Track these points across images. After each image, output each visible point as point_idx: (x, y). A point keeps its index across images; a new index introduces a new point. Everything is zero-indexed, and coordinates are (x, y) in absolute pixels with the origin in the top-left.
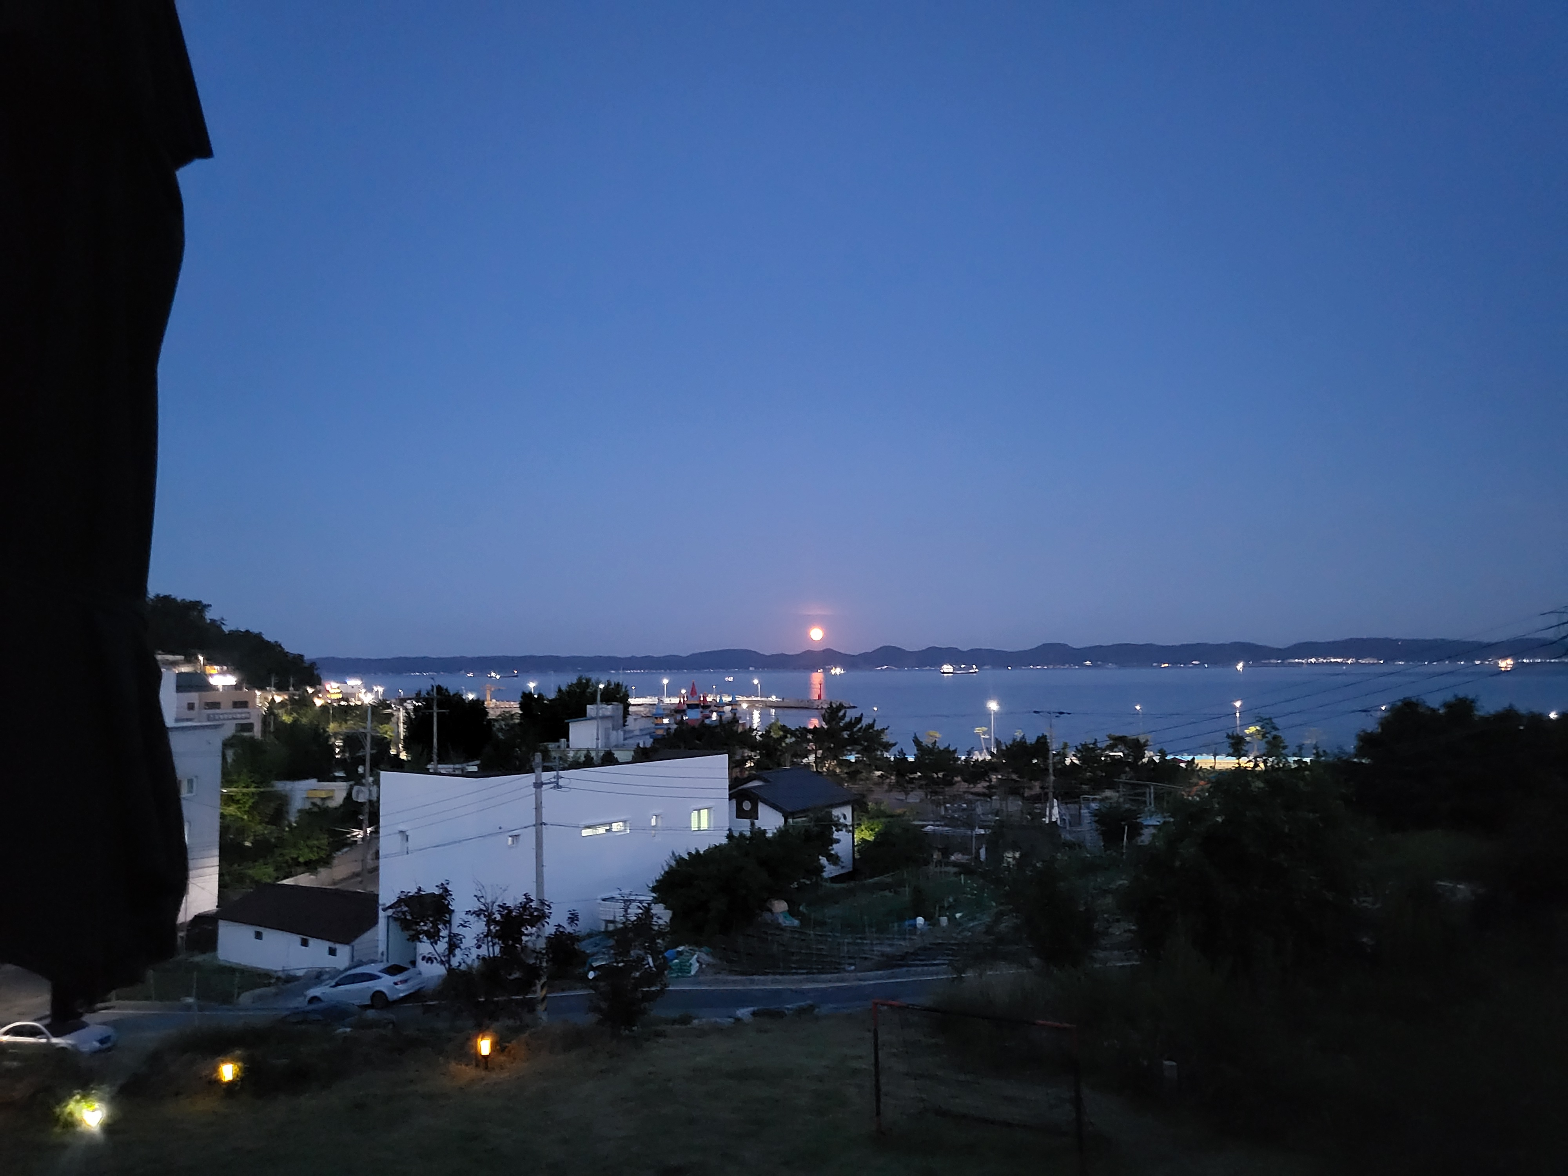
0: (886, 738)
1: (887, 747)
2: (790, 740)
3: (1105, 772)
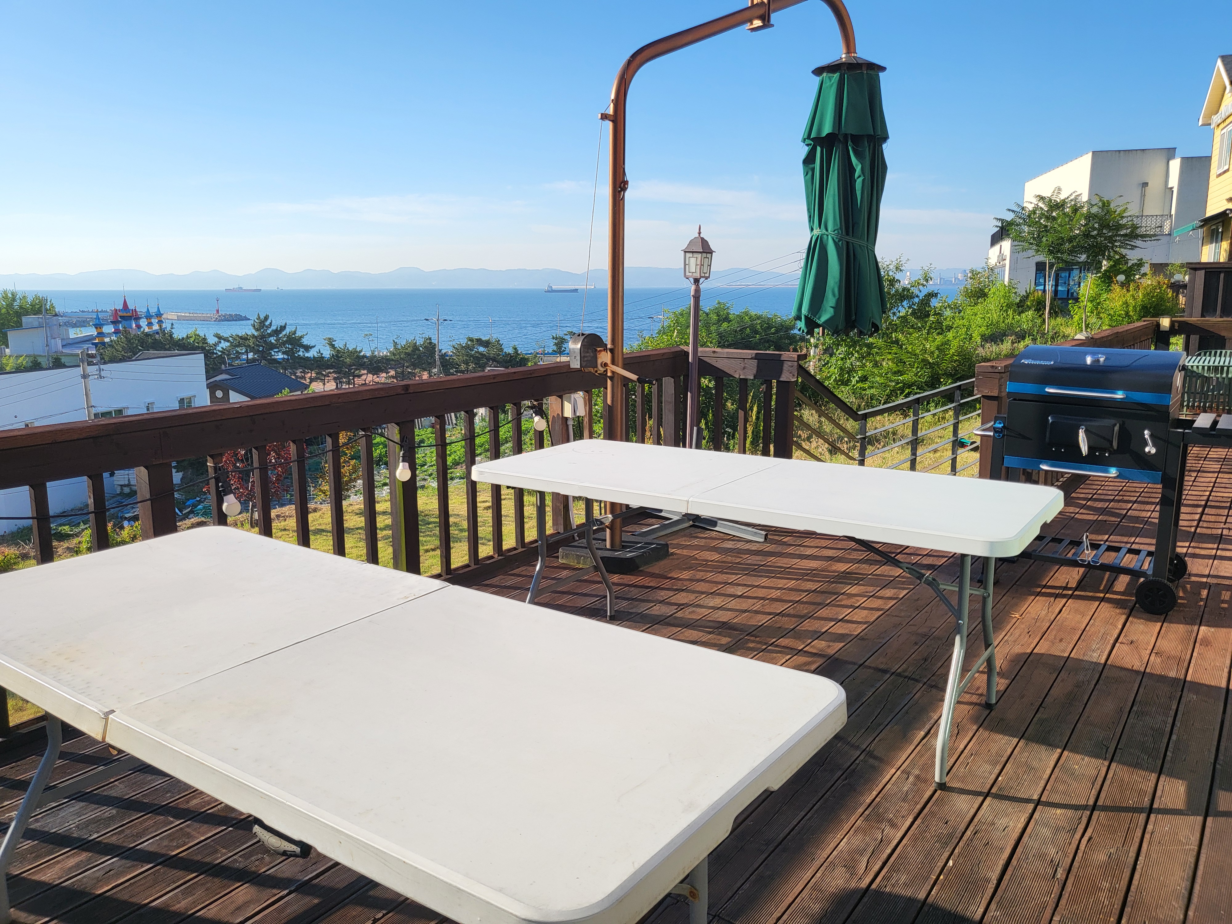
0: (305, 341)
1: (307, 348)
2: (224, 345)
3: (475, 364)
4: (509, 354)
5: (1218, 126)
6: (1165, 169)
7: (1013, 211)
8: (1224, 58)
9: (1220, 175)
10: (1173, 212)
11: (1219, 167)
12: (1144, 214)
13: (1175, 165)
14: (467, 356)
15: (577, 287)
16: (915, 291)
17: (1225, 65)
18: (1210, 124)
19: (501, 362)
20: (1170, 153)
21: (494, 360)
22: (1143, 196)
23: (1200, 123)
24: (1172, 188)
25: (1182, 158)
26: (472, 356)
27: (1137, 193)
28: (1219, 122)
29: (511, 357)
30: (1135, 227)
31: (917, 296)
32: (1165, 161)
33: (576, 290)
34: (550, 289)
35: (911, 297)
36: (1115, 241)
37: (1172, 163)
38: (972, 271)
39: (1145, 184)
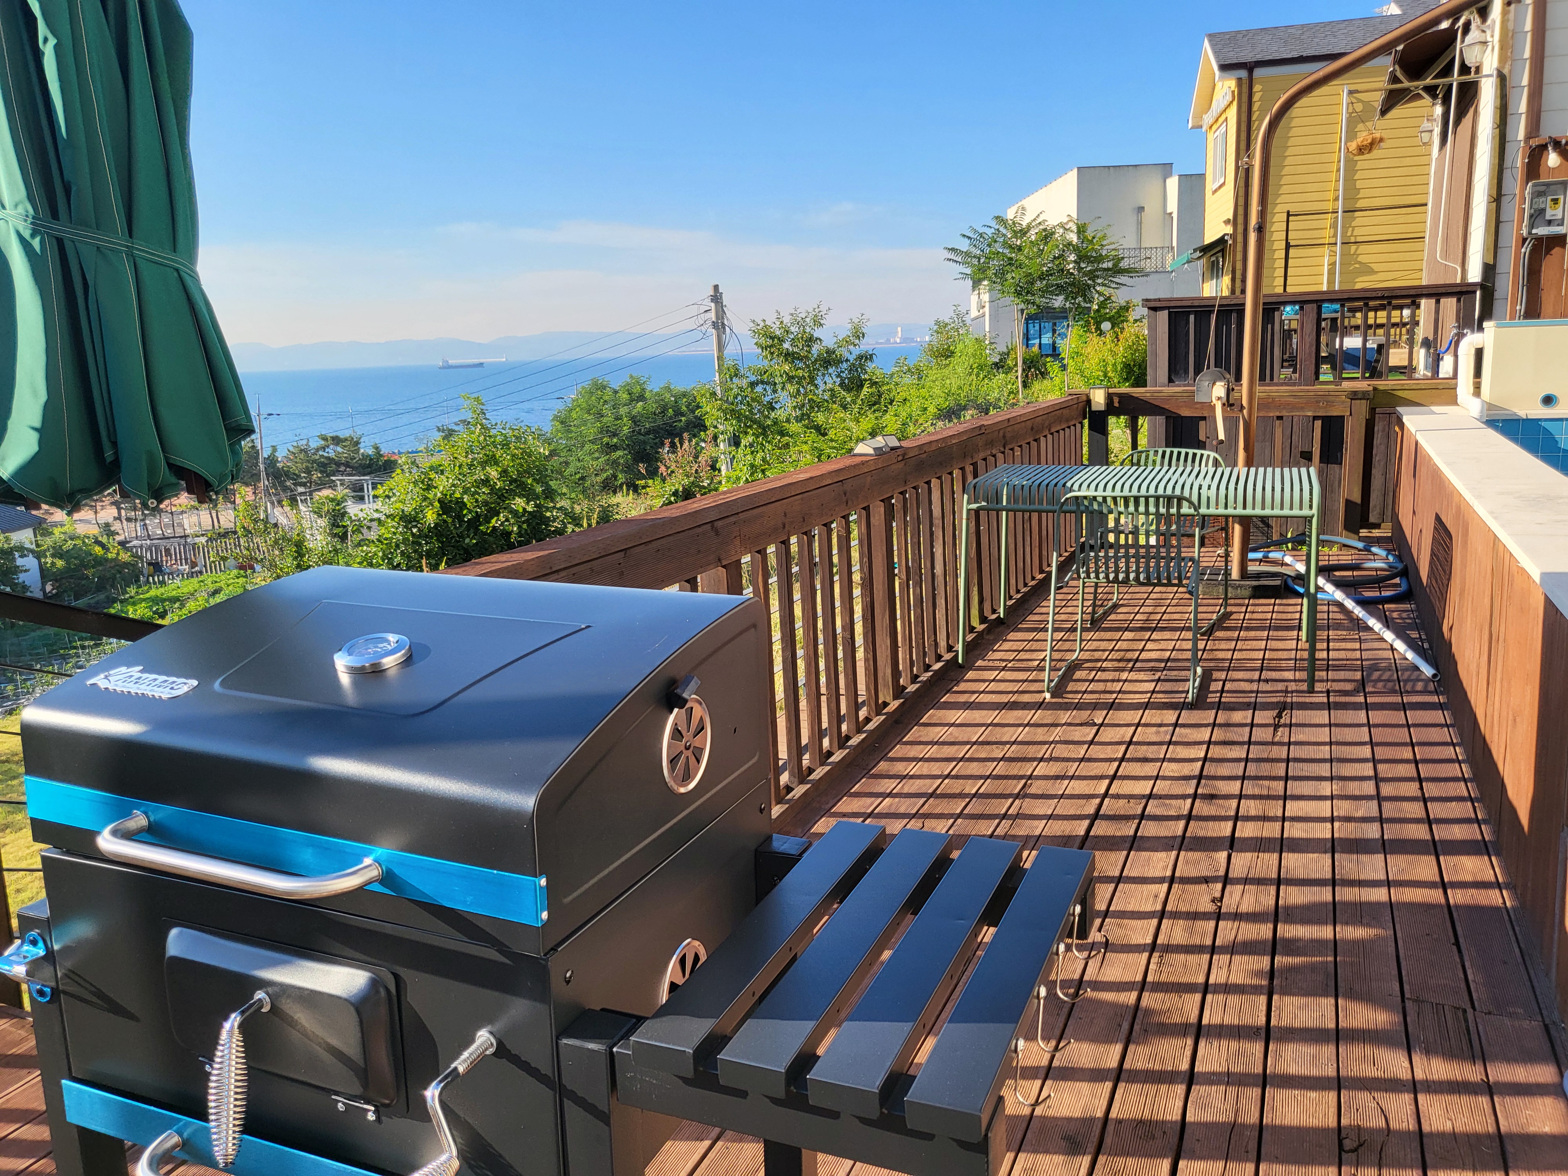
3: (321, 472)
4: (368, 456)
5: (1211, 128)
6: (1162, 189)
7: (969, 238)
8: (1212, 37)
9: (1215, 192)
10: (1175, 244)
11: (1214, 182)
12: (1143, 246)
13: (1173, 183)
14: (308, 461)
15: (482, 361)
16: (843, 352)
17: (1213, 46)
18: (1201, 127)
19: (357, 468)
20: (1166, 169)
21: (347, 465)
22: (1140, 223)
23: (1190, 125)
24: (1171, 214)
25: (1180, 176)
26: (314, 461)
27: (1132, 219)
28: (1210, 123)
29: (371, 459)
30: (1119, 260)
31: (847, 360)
32: (1161, 180)
33: (481, 365)
34: (445, 364)
35: (839, 361)
36: (1098, 277)
37: (1168, 181)
38: (937, 323)
39: (1141, 209)
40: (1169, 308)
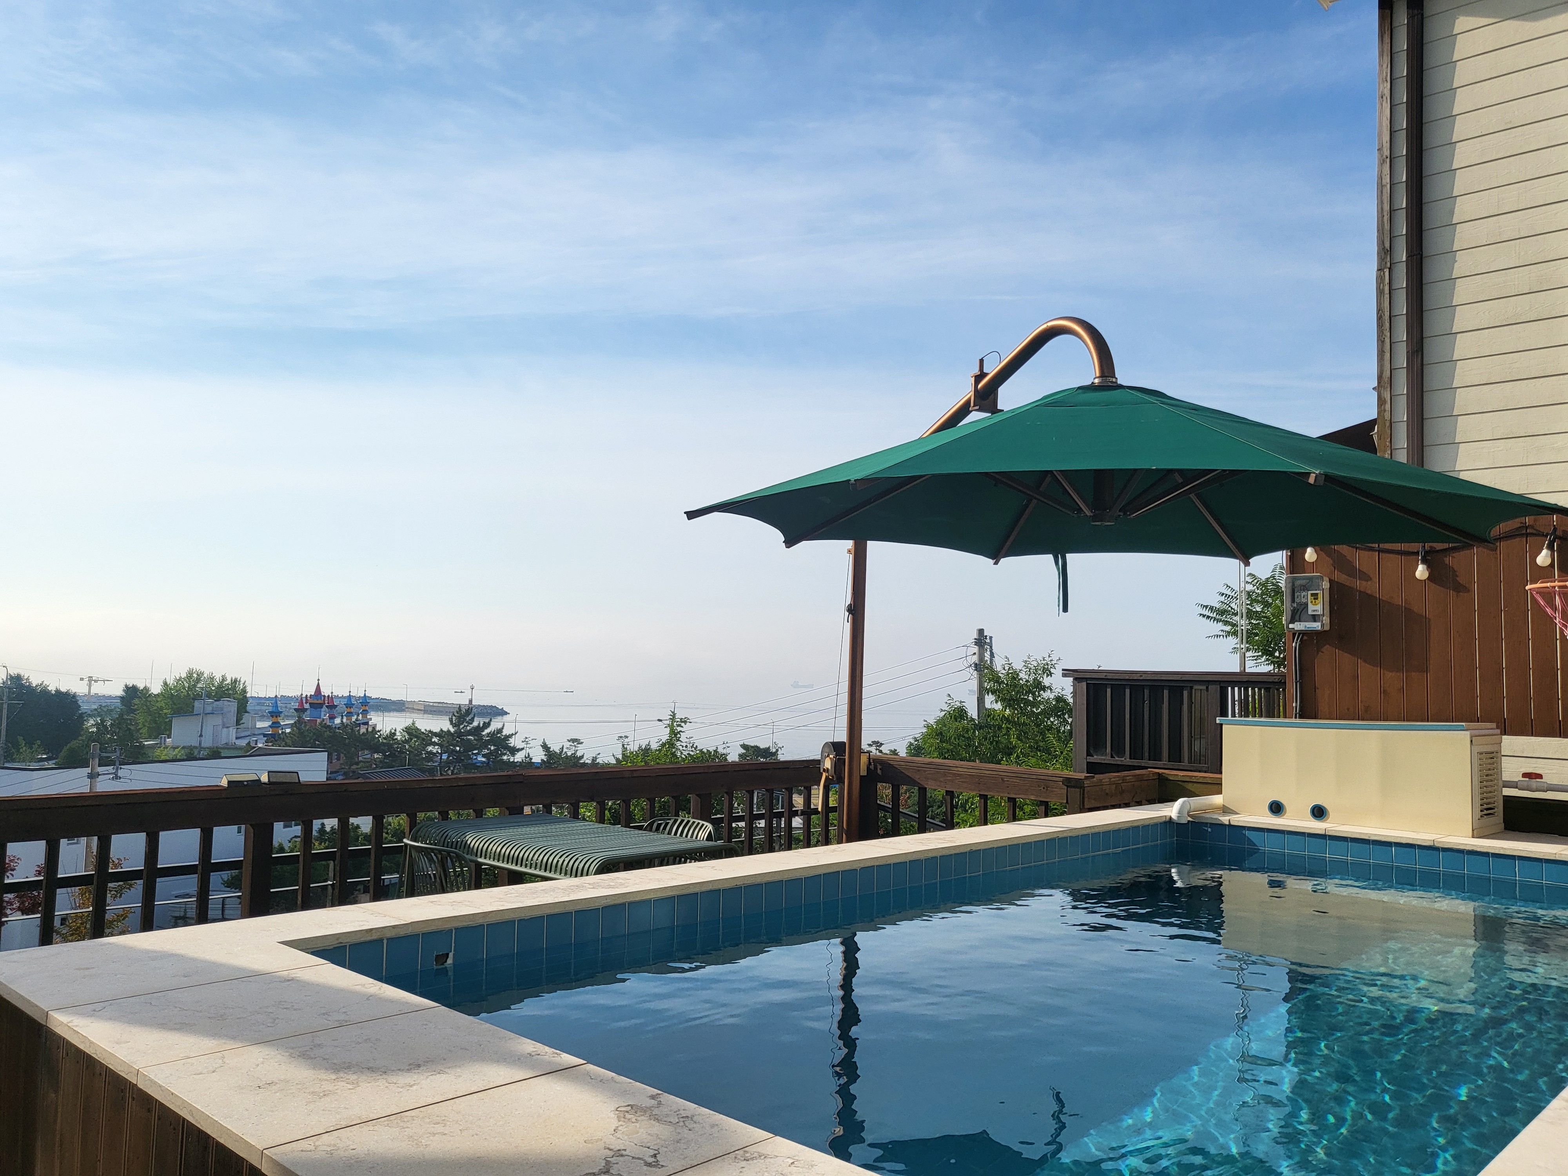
0: (512, 742)
1: (514, 751)
2: (415, 742)
40: (1087, 679)
